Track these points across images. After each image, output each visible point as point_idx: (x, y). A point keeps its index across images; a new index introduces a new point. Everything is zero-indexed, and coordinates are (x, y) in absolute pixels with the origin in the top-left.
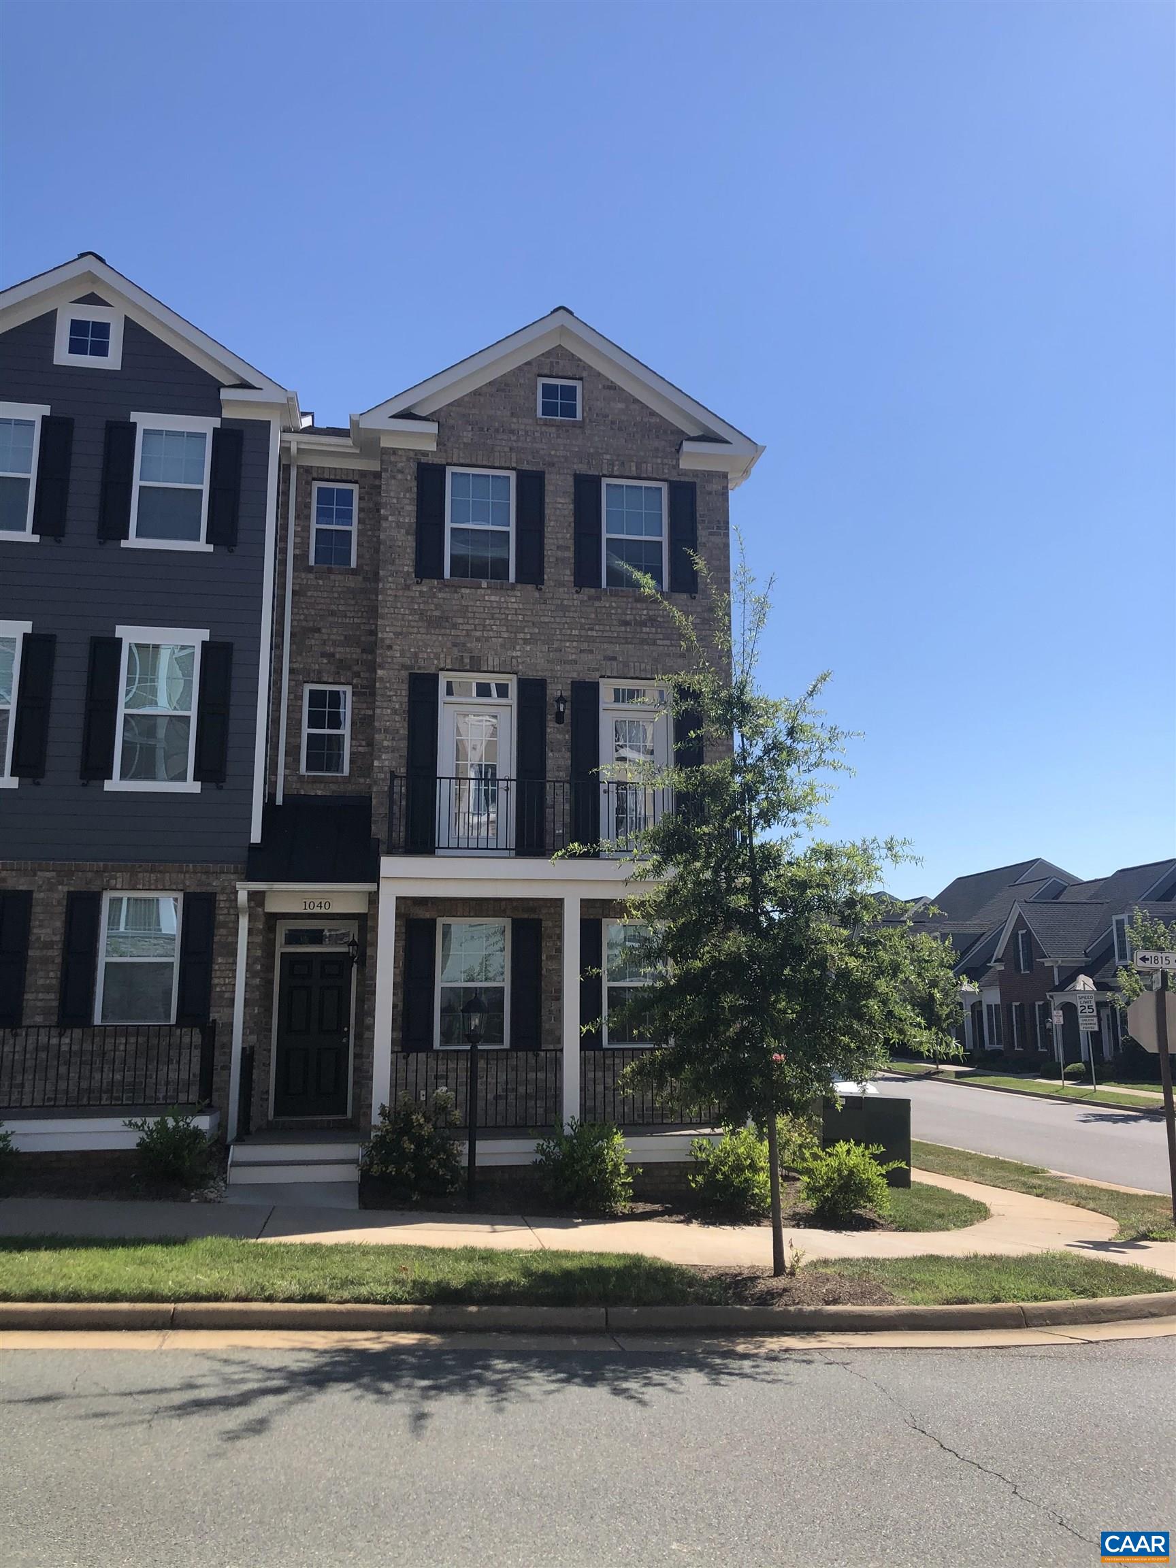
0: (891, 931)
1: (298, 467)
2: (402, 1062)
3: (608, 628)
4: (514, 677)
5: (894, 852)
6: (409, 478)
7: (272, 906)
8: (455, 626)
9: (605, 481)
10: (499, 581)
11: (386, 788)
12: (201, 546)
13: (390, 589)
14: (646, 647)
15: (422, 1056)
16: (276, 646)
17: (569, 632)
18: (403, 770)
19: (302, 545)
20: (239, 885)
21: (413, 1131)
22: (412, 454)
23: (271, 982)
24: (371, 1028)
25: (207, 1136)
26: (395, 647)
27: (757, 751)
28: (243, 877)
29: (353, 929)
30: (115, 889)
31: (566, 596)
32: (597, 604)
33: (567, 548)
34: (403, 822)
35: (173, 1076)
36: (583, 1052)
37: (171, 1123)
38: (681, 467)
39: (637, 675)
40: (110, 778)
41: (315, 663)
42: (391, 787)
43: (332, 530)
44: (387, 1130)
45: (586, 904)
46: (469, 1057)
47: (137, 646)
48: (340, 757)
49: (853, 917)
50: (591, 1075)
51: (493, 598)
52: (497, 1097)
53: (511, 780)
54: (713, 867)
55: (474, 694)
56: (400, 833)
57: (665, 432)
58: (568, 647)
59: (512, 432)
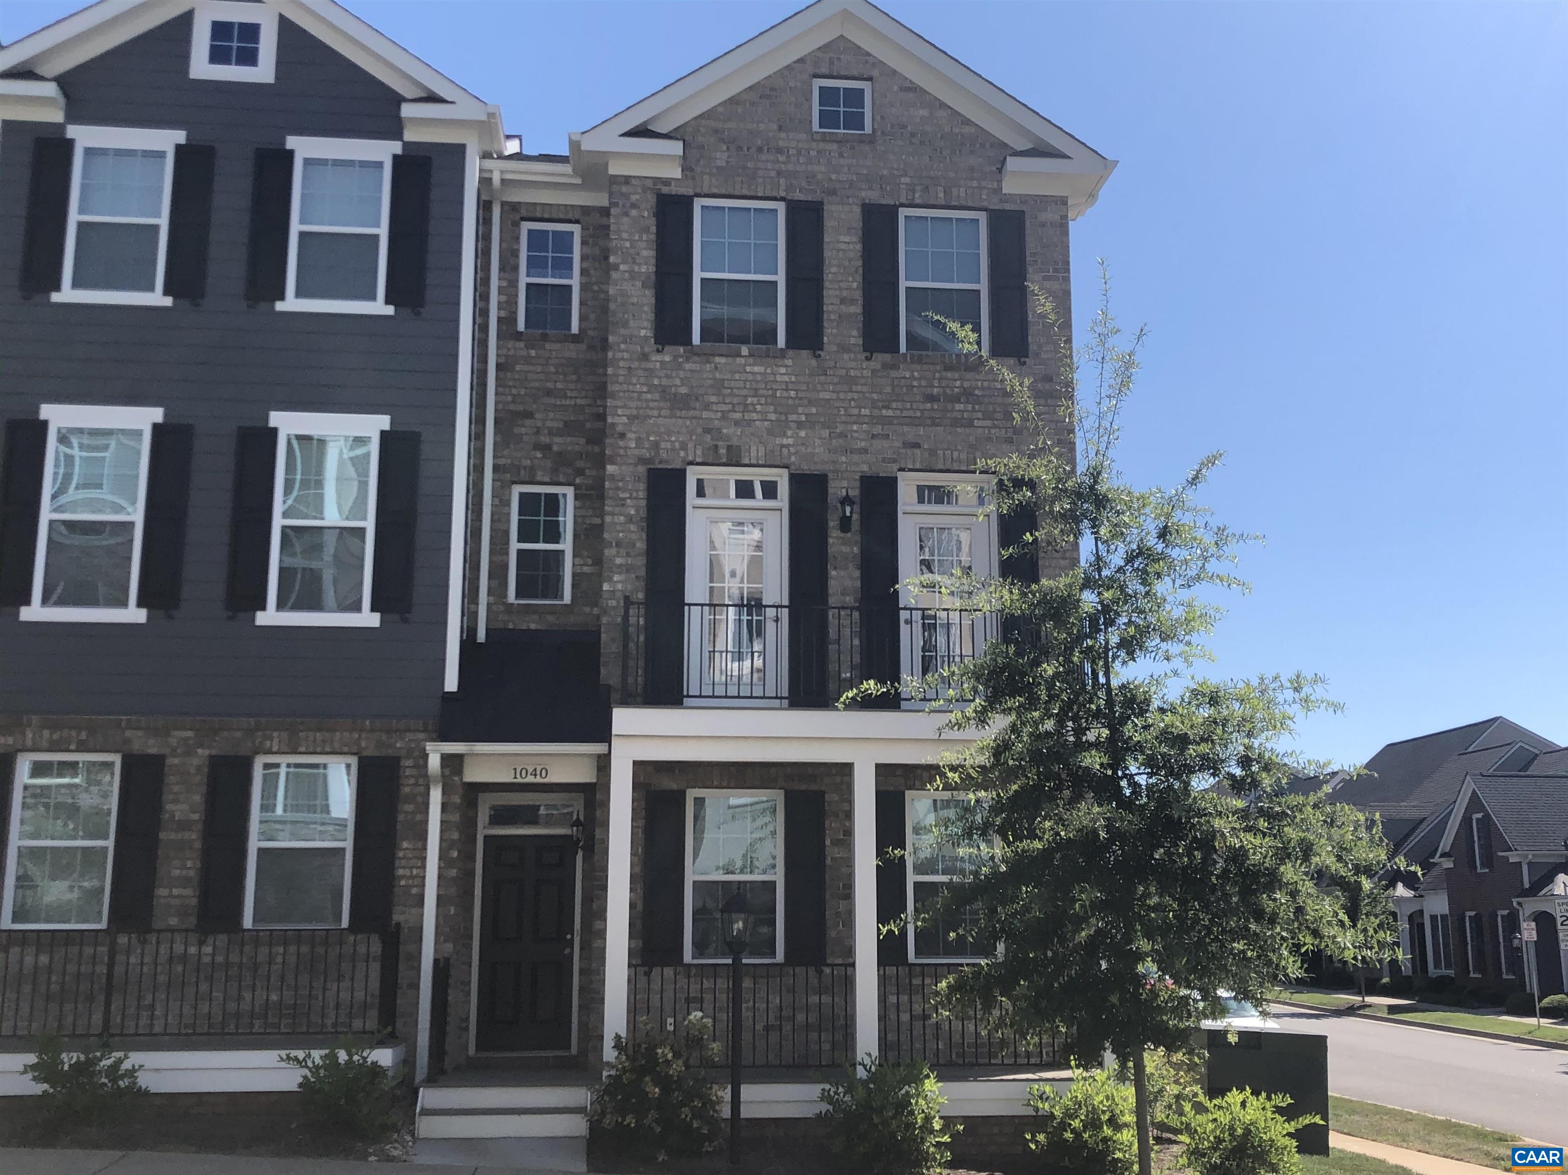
0: (1300, 799)
1: (503, 204)
2: (643, 980)
3: (908, 405)
4: (785, 472)
5: (1303, 695)
6: (646, 214)
7: (474, 774)
8: (707, 407)
9: (903, 212)
10: (764, 347)
11: (619, 619)
12: (379, 307)
13: (623, 359)
14: (959, 430)
15: (668, 972)
16: (477, 436)
17: (856, 411)
18: (641, 596)
19: (509, 305)
20: (429, 747)
21: (658, 1069)
22: (649, 183)
23: (471, 873)
24: (602, 935)
25: (390, 1073)
26: (630, 435)
27: (1117, 559)
28: (434, 735)
29: (577, 807)
30: (270, 752)
31: (853, 364)
32: (894, 374)
33: (853, 302)
34: (641, 663)
35: (345, 996)
36: (882, 969)
37: (342, 1056)
38: (1004, 192)
39: (948, 467)
40: (263, 608)
41: (526, 458)
42: (626, 617)
43: (547, 285)
44: (624, 1068)
45: (883, 770)
46: (731, 974)
47: (299, 438)
48: (559, 579)
49: (1249, 780)
50: (893, 999)
51: (756, 369)
52: (767, 1028)
53: (782, 607)
54: (1057, 714)
55: (733, 493)
56: (638, 679)
57: (982, 145)
58: (856, 431)
59: (780, 151)
